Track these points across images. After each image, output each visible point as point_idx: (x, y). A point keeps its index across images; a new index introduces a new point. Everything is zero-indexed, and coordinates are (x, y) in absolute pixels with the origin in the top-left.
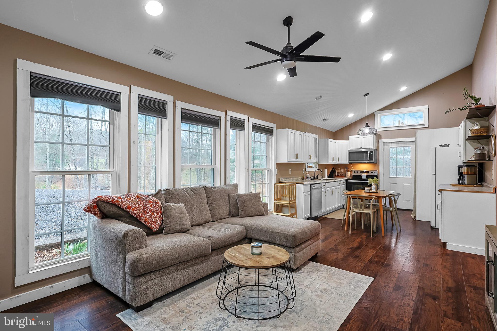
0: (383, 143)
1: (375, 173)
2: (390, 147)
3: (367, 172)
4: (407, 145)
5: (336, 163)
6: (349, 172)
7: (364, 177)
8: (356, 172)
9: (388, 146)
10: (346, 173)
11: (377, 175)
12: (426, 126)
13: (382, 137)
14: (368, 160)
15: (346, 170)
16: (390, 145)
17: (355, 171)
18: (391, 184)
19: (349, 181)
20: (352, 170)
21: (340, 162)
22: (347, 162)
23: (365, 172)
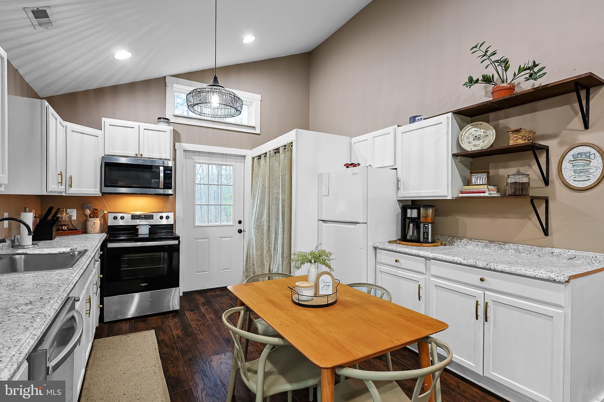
0: (185, 151)
1: (167, 218)
2: (196, 163)
3: (150, 217)
4: (226, 161)
5: (61, 192)
6: (97, 217)
7: (144, 231)
8: (119, 218)
9: (193, 159)
10: (86, 221)
11: (173, 223)
12: (258, 131)
13: (183, 137)
14: (158, 188)
15: (88, 212)
16: (197, 159)
17: (114, 215)
18: (197, 240)
19: (110, 245)
20: (106, 212)
21: (74, 191)
22: (98, 189)
23: (142, 218)
